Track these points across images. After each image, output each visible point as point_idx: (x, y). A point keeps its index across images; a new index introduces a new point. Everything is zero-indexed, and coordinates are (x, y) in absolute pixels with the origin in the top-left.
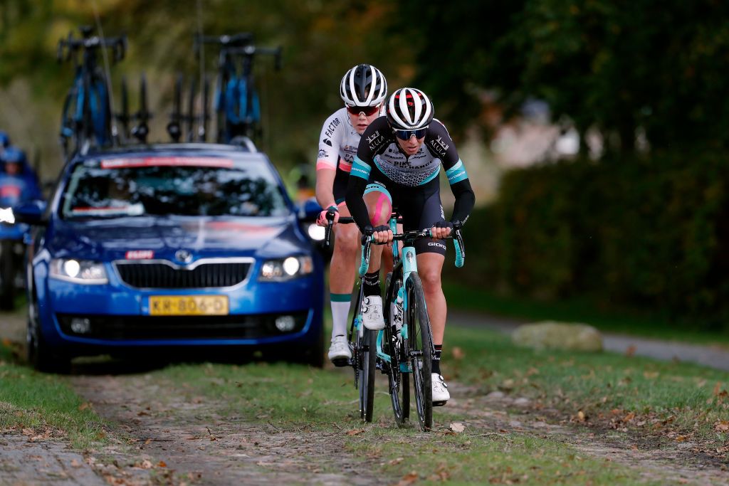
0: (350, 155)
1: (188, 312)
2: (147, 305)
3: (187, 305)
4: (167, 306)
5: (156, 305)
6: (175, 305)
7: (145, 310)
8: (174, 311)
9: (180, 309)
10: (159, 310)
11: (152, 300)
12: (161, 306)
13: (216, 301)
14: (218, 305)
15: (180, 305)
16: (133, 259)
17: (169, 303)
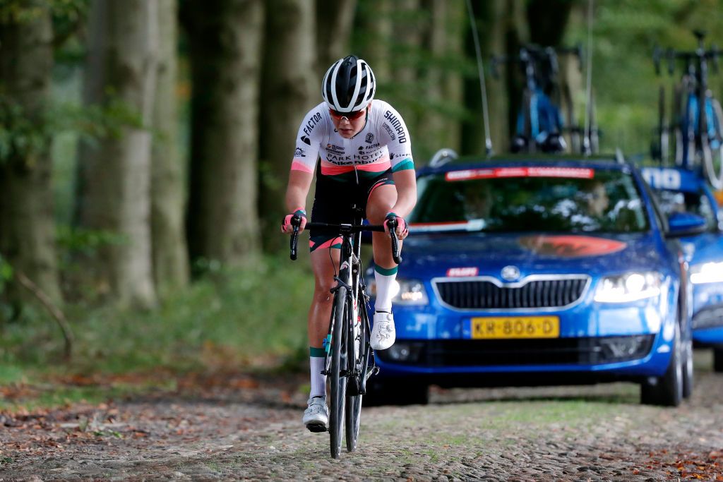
0: (333, 155)
1: (513, 335)
2: (469, 328)
3: (513, 327)
4: (490, 329)
5: (478, 327)
6: (499, 327)
7: (466, 333)
8: (499, 334)
9: (505, 332)
10: (482, 333)
11: (474, 322)
12: (484, 328)
13: (545, 322)
14: (548, 328)
15: (506, 327)
16: (455, 276)
17: (493, 325)
